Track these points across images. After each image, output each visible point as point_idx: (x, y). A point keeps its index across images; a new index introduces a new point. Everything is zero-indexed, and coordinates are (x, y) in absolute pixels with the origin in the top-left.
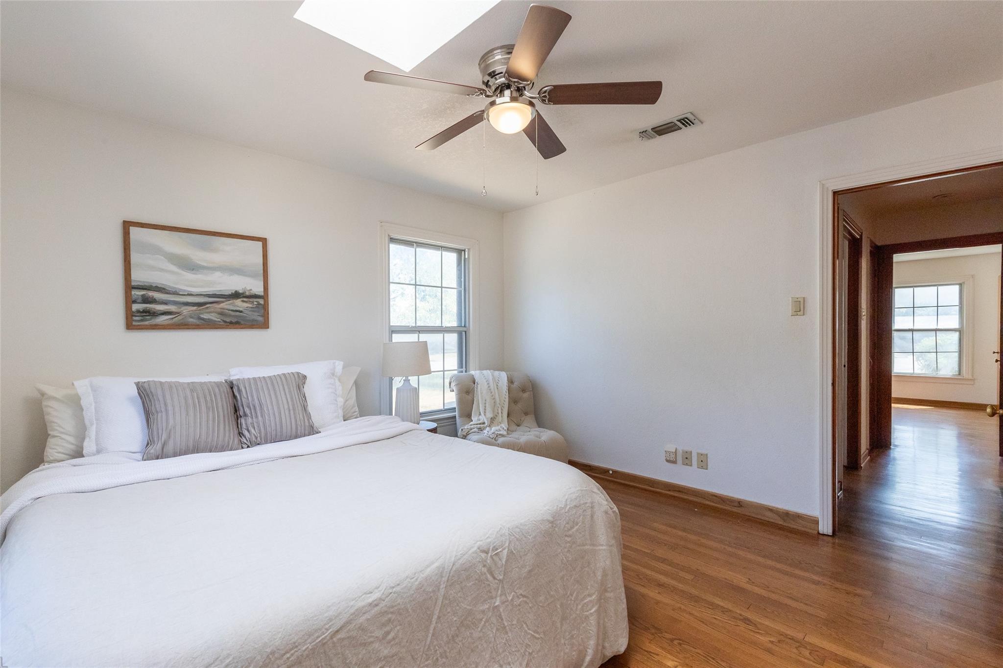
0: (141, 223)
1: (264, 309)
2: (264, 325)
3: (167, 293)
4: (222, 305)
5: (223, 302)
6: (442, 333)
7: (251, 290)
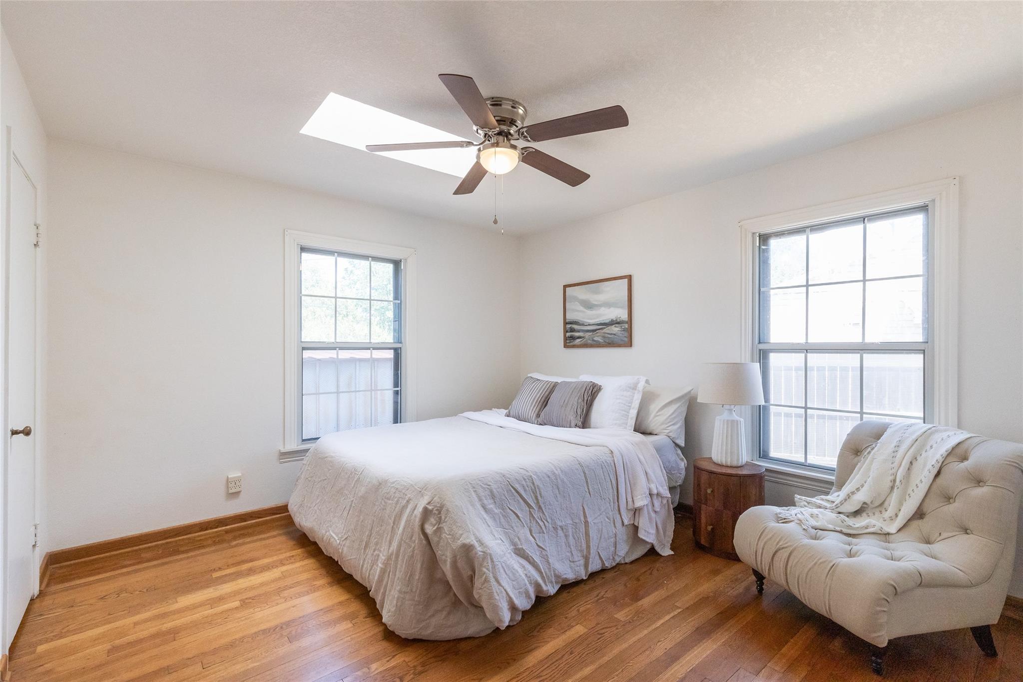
0: (569, 285)
1: (630, 331)
2: (629, 344)
3: (580, 325)
4: (604, 331)
5: (605, 328)
6: (858, 353)
7: (620, 317)
